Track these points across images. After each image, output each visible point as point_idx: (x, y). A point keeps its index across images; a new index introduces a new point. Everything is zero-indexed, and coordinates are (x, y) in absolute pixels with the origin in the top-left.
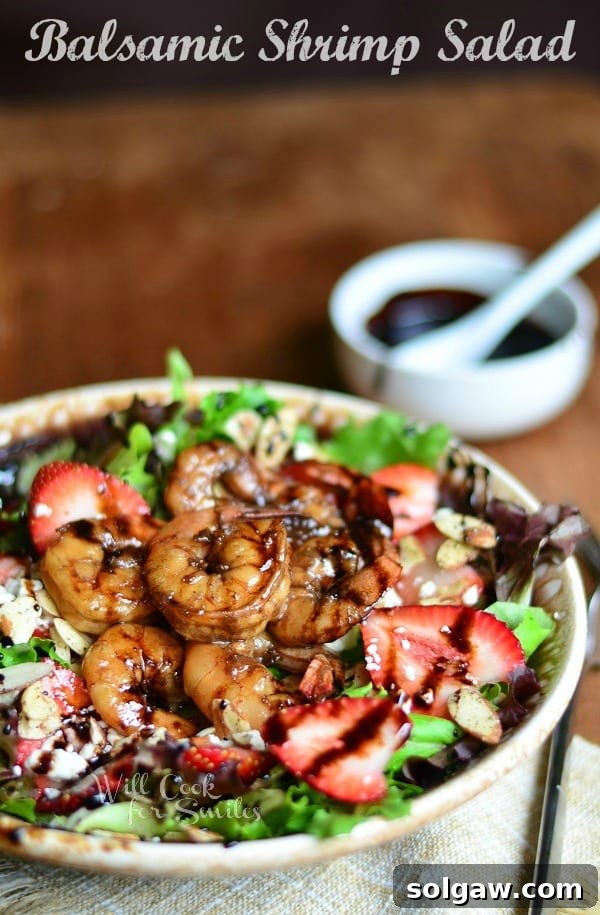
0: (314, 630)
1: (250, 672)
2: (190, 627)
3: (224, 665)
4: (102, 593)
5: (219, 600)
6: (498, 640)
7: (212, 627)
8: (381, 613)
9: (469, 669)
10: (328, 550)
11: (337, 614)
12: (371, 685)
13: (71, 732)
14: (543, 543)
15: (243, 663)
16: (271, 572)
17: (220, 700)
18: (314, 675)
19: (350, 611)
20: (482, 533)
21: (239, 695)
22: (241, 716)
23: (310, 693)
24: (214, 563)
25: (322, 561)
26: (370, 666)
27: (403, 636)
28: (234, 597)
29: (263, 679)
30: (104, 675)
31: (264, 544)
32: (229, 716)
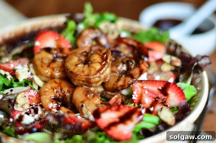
0: (117, 85)
1: (94, 96)
2: (76, 80)
3: (85, 94)
4: (50, 68)
5: (86, 72)
6: (177, 93)
7: (83, 81)
8: (140, 82)
9: (167, 101)
10: (125, 61)
11: (125, 81)
12: (133, 104)
13: (32, 110)
14: (196, 64)
15: (92, 93)
16: (104, 65)
17: (82, 104)
18: (114, 99)
19: (129, 80)
20: (176, 61)
21: (89, 103)
22: (88, 110)
23: (112, 104)
24: (87, 62)
25: (123, 65)
26: (134, 98)
27: (146, 89)
28: (91, 72)
29: (98, 99)
30: (46, 93)
31: (103, 56)
32: (84, 109)
